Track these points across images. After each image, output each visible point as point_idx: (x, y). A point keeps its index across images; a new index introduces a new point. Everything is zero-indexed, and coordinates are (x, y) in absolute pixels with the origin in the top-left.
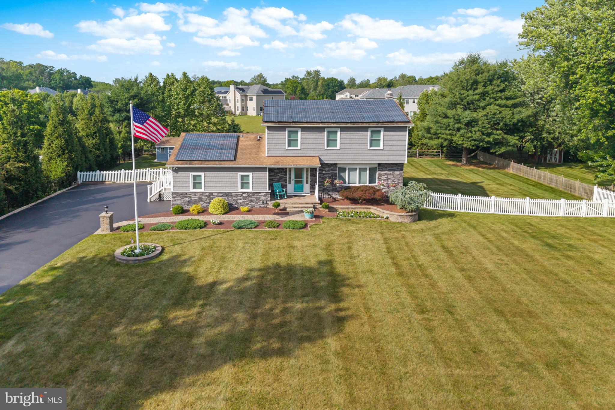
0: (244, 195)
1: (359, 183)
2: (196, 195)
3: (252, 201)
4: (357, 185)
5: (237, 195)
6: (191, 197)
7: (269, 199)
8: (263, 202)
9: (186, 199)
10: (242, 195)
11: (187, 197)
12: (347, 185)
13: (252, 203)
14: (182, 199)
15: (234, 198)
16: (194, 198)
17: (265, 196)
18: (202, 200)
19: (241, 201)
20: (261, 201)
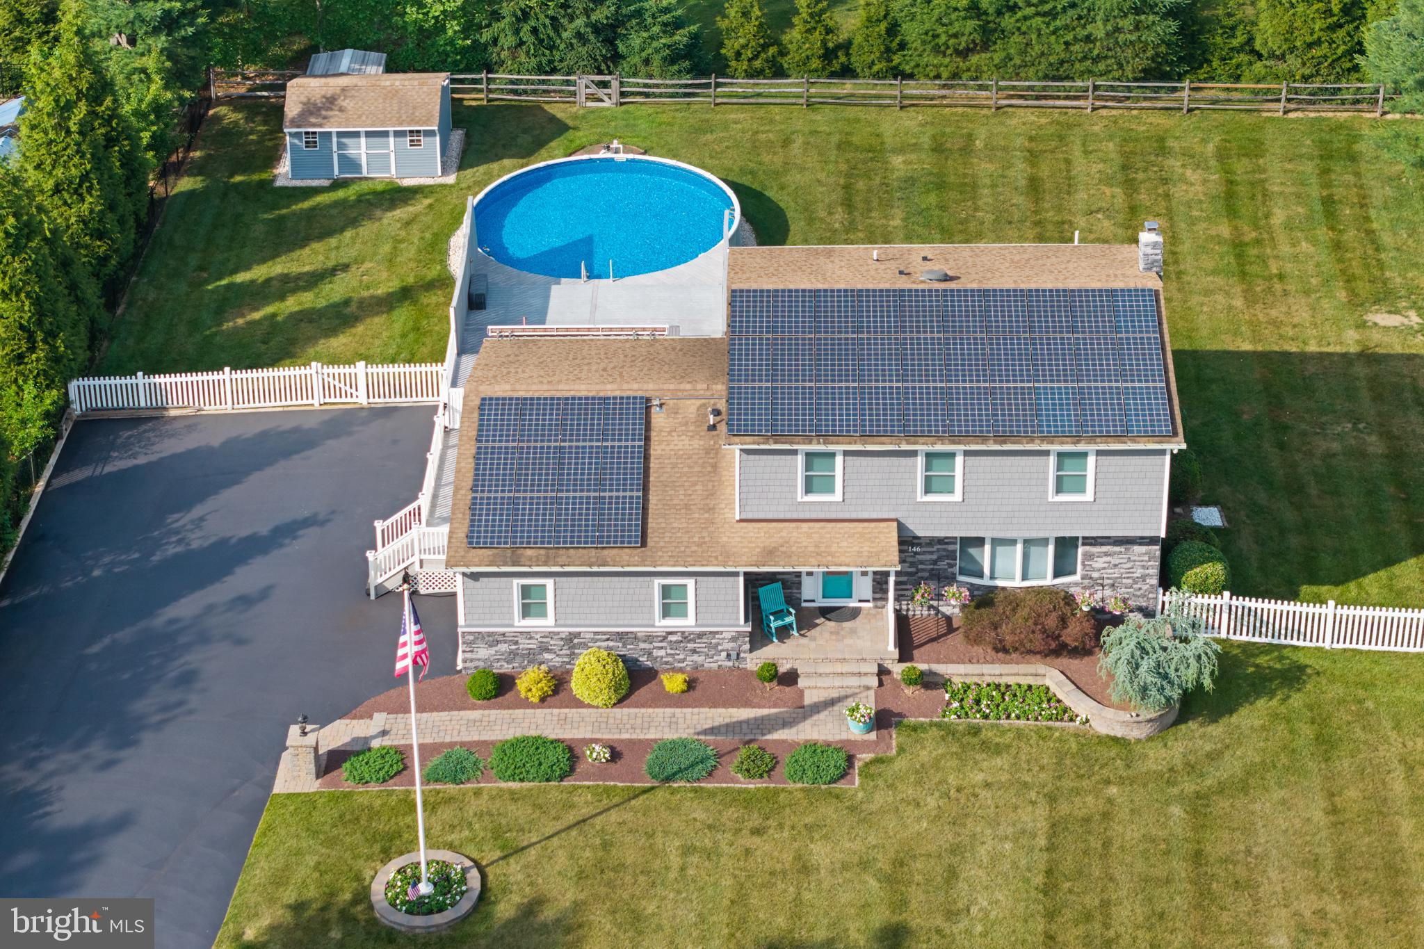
0: (673, 638)
1: (1024, 578)
2: (531, 638)
3: (694, 651)
4: (1017, 583)
5: (649, 638)
6: (516, 643)
7: (747, 647)
8: (729, 655)
9: (503, 647)
10: (665, 638)
11: (505, 642)
12: (986, 581)
13: (695, 657)
14: (491, 646)
15: (642, 645)
16: (525, 644)
17: (734, 639)
18: (547, 650)
19: (662, 653)
20: (724, 654)
